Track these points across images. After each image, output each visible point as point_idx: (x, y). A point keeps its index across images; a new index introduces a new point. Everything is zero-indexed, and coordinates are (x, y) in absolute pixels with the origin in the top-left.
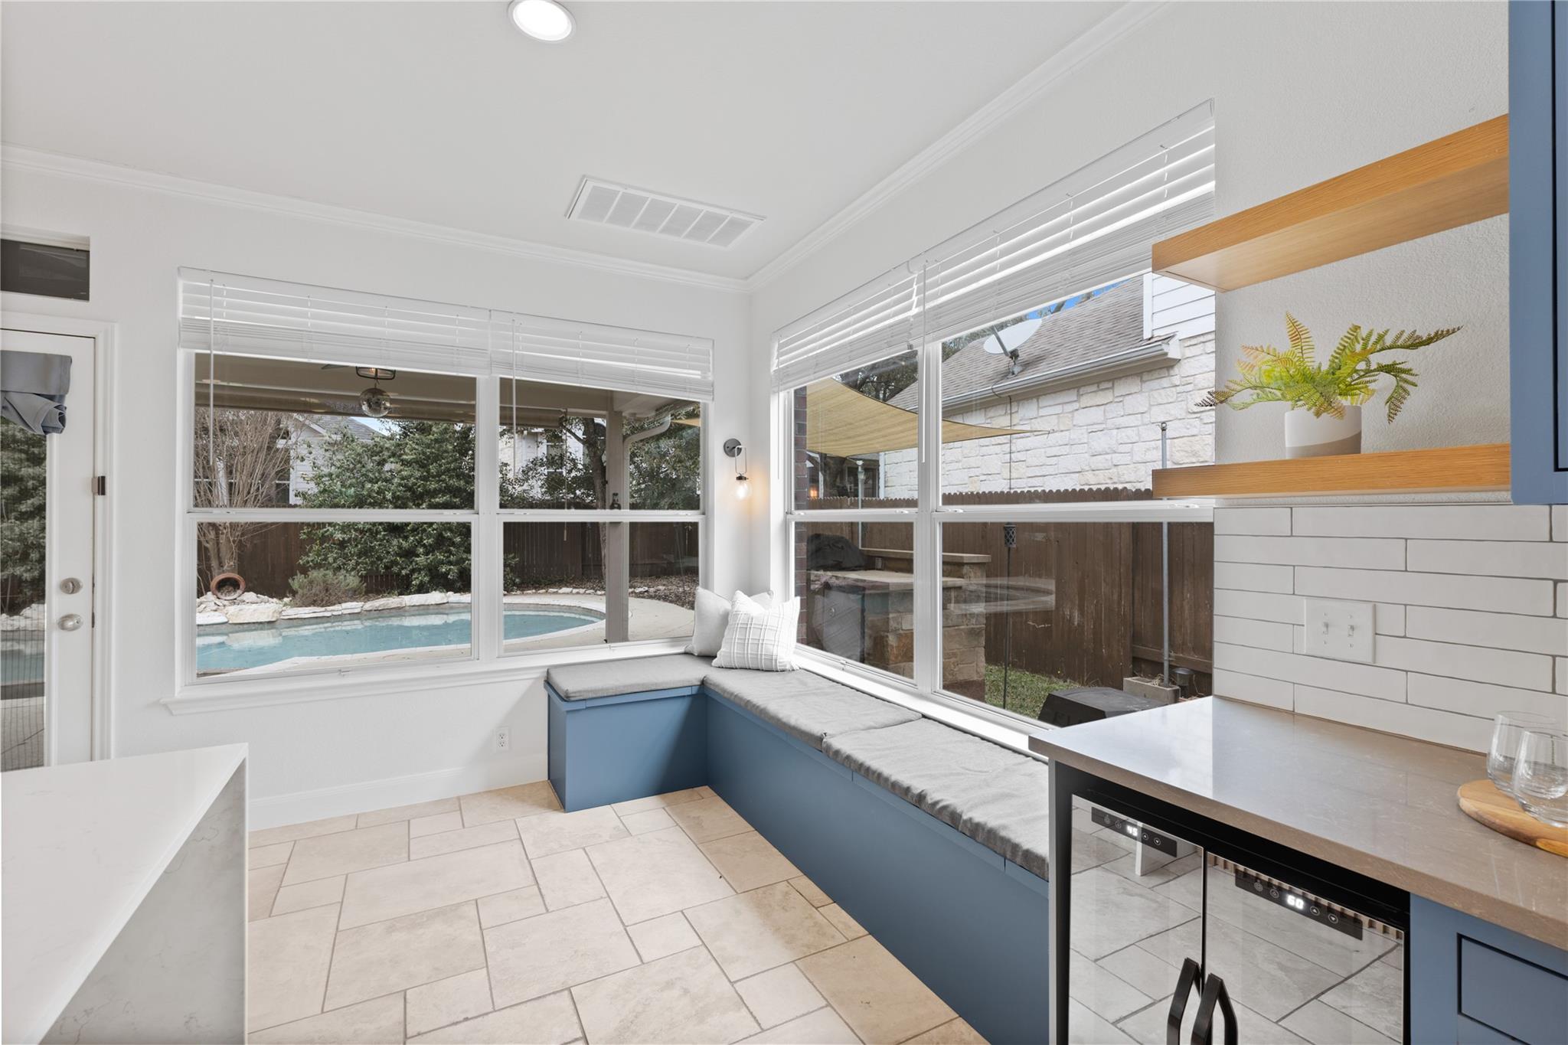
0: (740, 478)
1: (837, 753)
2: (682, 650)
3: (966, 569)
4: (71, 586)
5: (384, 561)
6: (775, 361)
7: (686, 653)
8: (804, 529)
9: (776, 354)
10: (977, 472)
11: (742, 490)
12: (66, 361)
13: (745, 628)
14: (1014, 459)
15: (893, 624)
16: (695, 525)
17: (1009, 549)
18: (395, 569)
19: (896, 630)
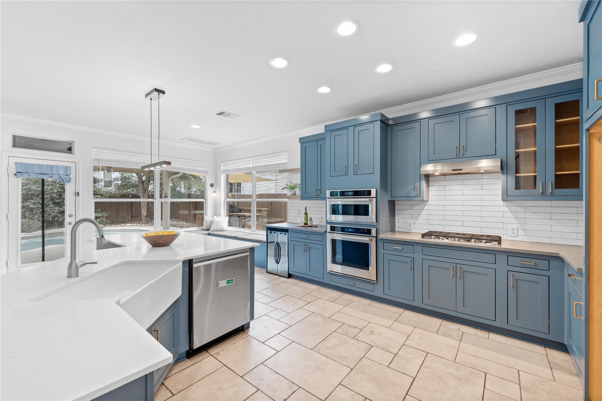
0: (214, 192)
1: (239, 238)
2: (201, 229)
3: (263, 212)
4: (70, 216)
5: (52, 215)
6: (222, 168)
7: (202, 230)
8: (228, 203)
9: (222, 166)
10: (268, 187)
11: (214, 194)
12: (70, 167)
13: (217, 223)
14: (277, 184)
15: (247, 224)
16: (203, 202)
17: (272, 207)
18: (56, 219)
19: (247, 225)
